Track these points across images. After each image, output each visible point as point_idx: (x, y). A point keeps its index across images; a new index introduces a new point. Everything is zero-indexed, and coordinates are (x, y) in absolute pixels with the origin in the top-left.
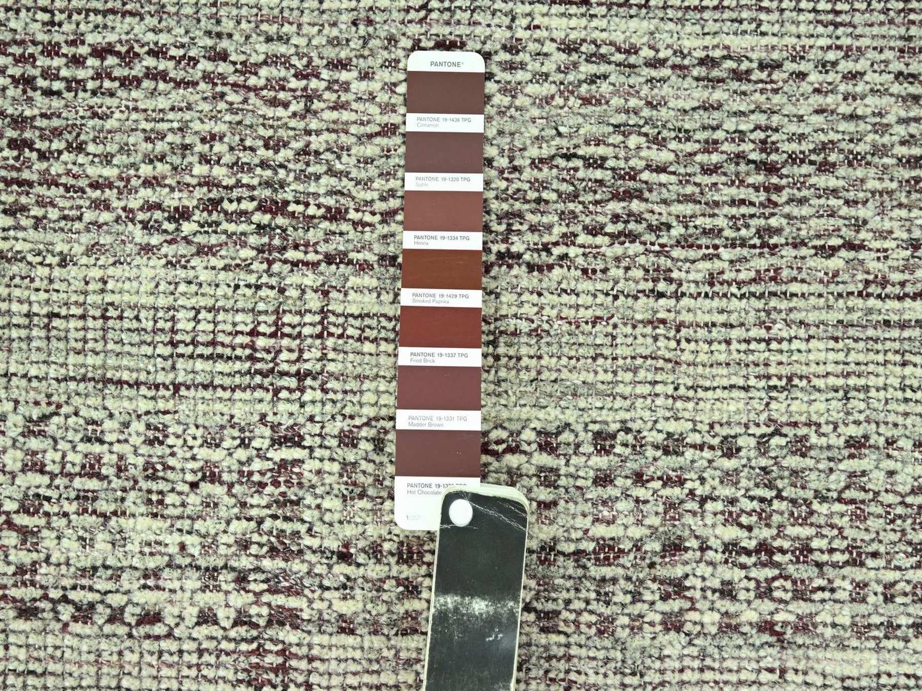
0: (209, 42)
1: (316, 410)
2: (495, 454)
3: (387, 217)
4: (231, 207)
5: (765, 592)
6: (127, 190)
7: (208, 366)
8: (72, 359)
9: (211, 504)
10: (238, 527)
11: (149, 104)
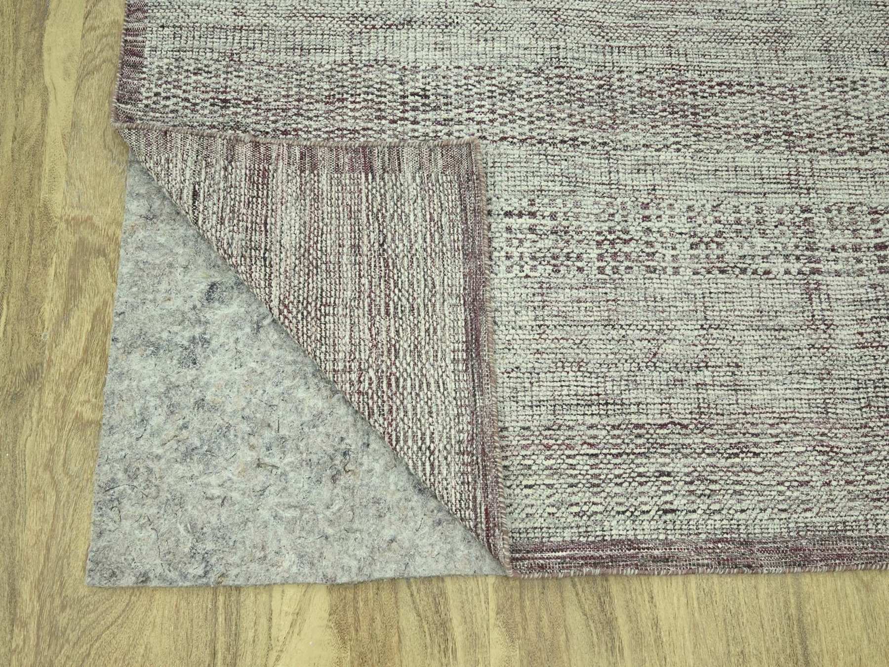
0: (758, 80)
1: (815, 200)
2: (882, 215)
3: (829, 135)
4: (774, 134)
7: (775, 186)
8: (725, 185)
9: (783, 233)
10: (794, 240)
11: (740, 101)
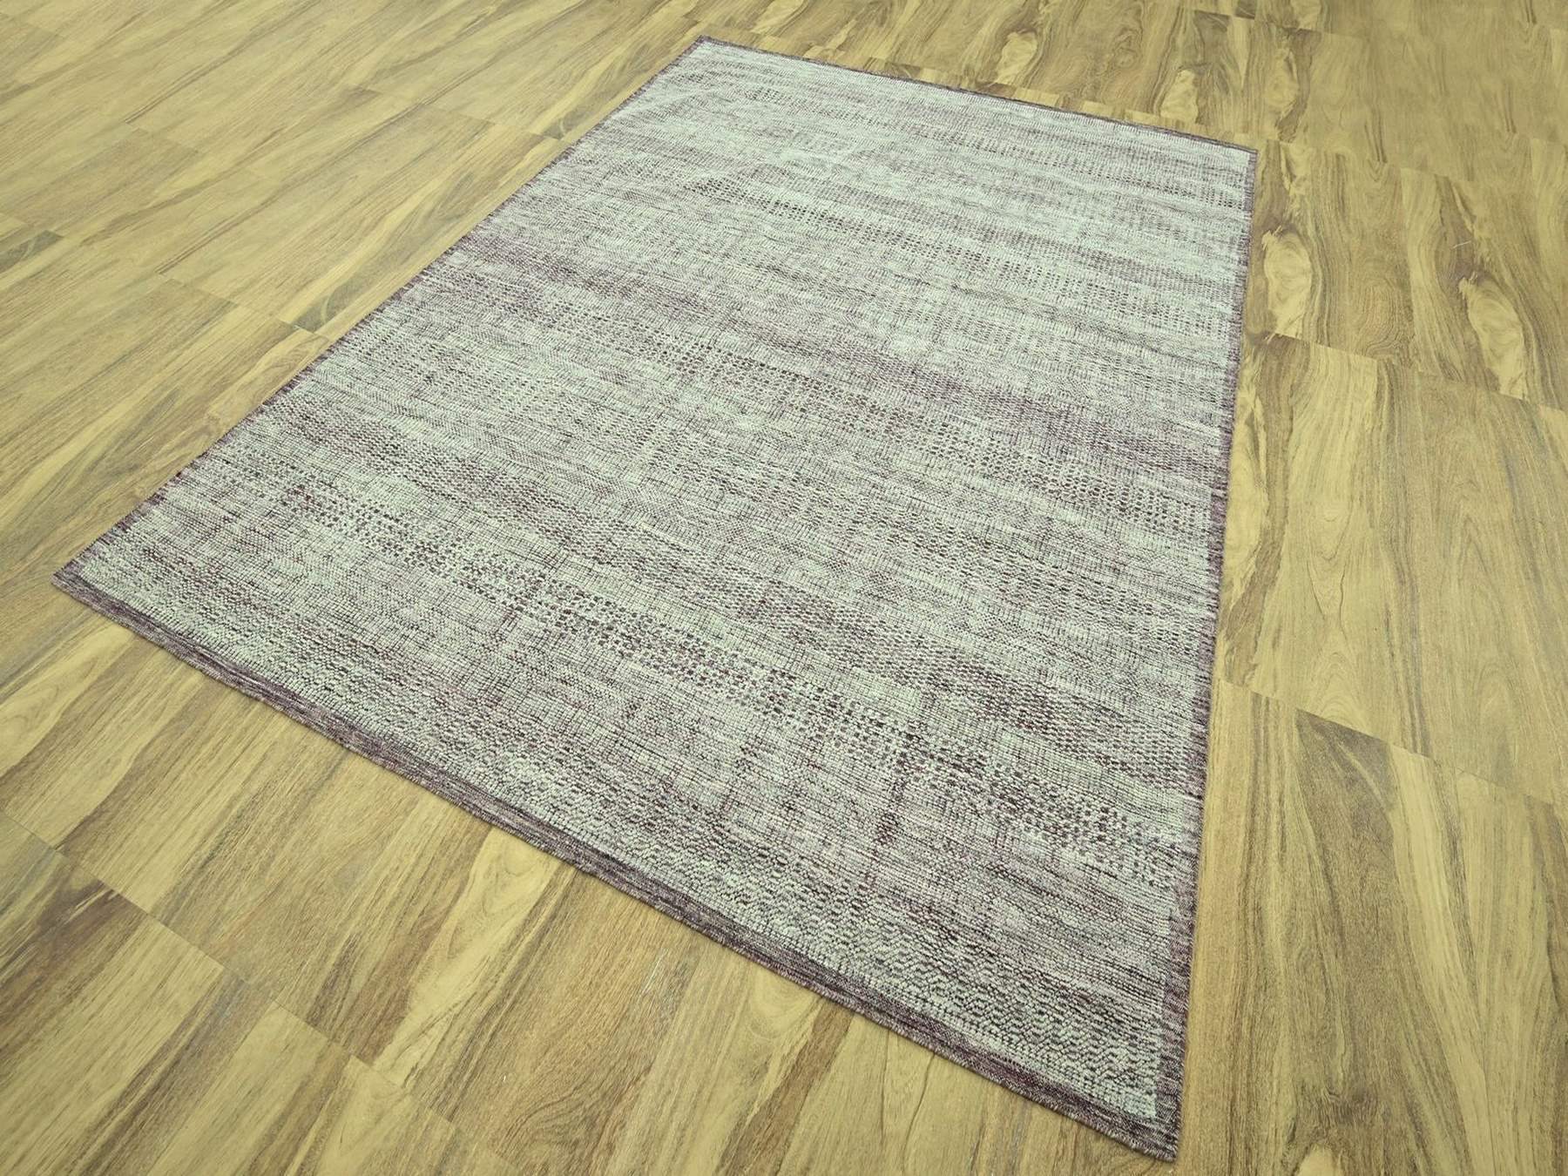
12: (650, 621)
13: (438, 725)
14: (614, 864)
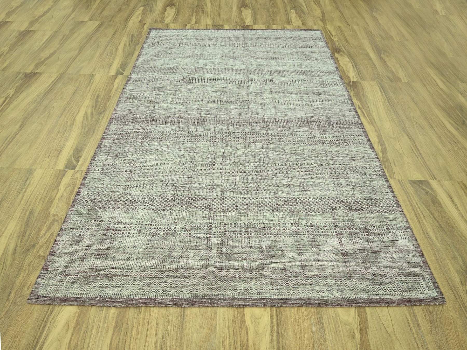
5: (248, 234)
6: (199, 207)
12: (250, 224)
13: (208, 285)
14: (285, 300)
